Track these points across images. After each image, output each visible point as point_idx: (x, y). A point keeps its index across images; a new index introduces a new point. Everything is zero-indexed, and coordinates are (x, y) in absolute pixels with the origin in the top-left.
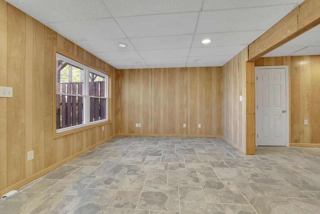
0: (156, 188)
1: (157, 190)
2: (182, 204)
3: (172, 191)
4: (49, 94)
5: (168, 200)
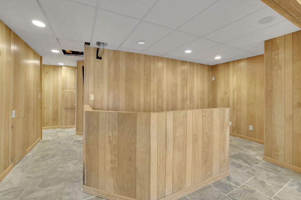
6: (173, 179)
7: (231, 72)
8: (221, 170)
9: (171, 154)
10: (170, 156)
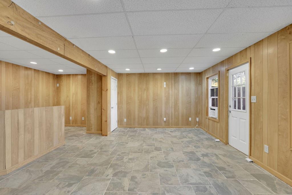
0: (166, 170)
1: (165, 169)
2: (148, 162)
3: (154, 169)
4: (284, 98)
5: (157, 164)
6: (24, 151)
7: (71, 82)
8: (59, 142)
9: (23, 136)
10: (22, 137)
